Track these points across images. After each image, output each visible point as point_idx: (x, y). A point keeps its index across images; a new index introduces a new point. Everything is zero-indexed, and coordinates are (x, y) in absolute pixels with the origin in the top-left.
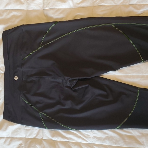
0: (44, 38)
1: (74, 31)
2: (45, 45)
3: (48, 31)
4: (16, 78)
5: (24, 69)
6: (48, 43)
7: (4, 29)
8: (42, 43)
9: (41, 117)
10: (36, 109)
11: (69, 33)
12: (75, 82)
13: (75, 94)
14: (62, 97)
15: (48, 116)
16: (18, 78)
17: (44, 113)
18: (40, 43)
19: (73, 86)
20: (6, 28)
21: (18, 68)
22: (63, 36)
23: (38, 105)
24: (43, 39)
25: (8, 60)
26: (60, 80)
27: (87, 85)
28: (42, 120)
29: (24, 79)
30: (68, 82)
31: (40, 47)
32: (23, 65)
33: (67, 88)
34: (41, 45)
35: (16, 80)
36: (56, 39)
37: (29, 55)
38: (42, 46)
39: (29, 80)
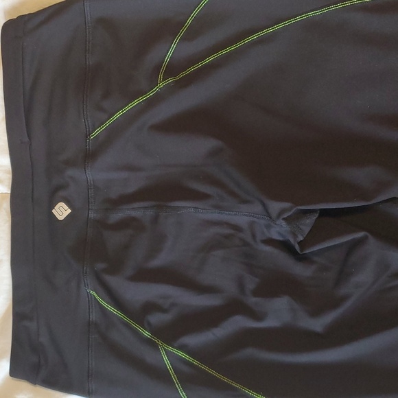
0: (174, 47)
1: (299, 18)
2: (181, 75)
3: (189, 21)
4: (62, 211)
5: (95, 174)
6: (192, 69)
7: (7, 12)
8: (164, 67)
9: (169, 365)
10: (147, 334)
11: (279, 27)
12: (308, 223)
13: (301, 271)
14: (251, 283)
15: (196, 363)
16: (69, 211)
17: (181, 348)
18: (158, 67)
19: (302, 239)
20: (14, 8)
21: (71, 172)
22: (254, 37)
23: (156, 319)
24: (170, 53)
25: (26, 139)
26: (241, 217)
27: (360, 234)
28: (175, 378)
29: (92, 215)
30: (284, 223)
31: (161, 85)
32: (89, 156)
33: (268, 249)
34: (161, 76)
35: (61, 218)
36: (223, 52)
37: (118, 115)
38: (170, 80)
39: (116, 217)
